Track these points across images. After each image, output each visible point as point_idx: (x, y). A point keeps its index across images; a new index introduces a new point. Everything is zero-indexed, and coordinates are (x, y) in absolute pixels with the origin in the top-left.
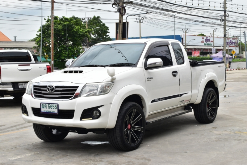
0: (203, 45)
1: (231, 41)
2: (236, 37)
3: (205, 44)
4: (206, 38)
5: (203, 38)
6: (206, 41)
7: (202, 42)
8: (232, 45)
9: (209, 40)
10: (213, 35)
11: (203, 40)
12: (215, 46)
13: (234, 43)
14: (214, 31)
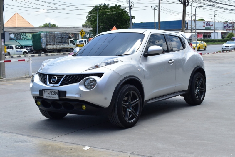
0: (204, 29)
1: (227, 25)
2: (233, 21)
3: (206, 28)
4: (207, 23)
5: (204, 23)
6: (206, 25)
7: (203, 26)
8: (229, 29)
9: (209, 25)
10: (214, 19)
11: (204, 24)
12: (215, 29)
13: (230, 27)
14: (214, 16)
